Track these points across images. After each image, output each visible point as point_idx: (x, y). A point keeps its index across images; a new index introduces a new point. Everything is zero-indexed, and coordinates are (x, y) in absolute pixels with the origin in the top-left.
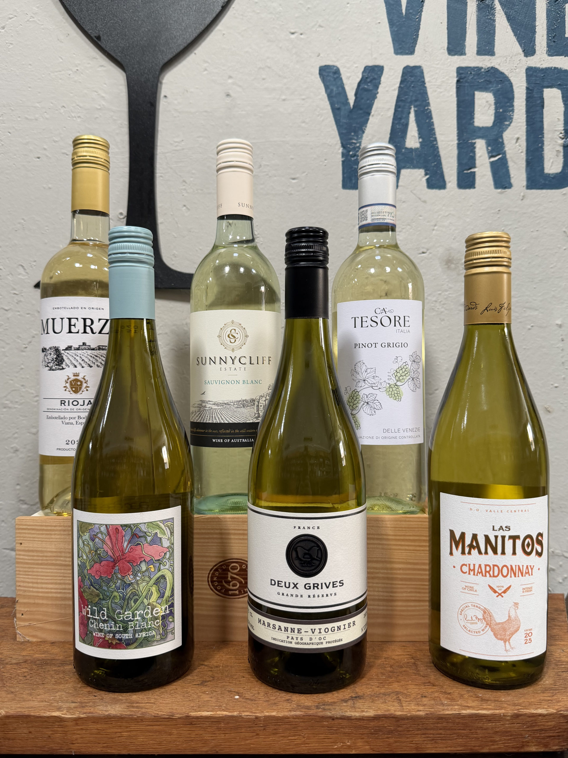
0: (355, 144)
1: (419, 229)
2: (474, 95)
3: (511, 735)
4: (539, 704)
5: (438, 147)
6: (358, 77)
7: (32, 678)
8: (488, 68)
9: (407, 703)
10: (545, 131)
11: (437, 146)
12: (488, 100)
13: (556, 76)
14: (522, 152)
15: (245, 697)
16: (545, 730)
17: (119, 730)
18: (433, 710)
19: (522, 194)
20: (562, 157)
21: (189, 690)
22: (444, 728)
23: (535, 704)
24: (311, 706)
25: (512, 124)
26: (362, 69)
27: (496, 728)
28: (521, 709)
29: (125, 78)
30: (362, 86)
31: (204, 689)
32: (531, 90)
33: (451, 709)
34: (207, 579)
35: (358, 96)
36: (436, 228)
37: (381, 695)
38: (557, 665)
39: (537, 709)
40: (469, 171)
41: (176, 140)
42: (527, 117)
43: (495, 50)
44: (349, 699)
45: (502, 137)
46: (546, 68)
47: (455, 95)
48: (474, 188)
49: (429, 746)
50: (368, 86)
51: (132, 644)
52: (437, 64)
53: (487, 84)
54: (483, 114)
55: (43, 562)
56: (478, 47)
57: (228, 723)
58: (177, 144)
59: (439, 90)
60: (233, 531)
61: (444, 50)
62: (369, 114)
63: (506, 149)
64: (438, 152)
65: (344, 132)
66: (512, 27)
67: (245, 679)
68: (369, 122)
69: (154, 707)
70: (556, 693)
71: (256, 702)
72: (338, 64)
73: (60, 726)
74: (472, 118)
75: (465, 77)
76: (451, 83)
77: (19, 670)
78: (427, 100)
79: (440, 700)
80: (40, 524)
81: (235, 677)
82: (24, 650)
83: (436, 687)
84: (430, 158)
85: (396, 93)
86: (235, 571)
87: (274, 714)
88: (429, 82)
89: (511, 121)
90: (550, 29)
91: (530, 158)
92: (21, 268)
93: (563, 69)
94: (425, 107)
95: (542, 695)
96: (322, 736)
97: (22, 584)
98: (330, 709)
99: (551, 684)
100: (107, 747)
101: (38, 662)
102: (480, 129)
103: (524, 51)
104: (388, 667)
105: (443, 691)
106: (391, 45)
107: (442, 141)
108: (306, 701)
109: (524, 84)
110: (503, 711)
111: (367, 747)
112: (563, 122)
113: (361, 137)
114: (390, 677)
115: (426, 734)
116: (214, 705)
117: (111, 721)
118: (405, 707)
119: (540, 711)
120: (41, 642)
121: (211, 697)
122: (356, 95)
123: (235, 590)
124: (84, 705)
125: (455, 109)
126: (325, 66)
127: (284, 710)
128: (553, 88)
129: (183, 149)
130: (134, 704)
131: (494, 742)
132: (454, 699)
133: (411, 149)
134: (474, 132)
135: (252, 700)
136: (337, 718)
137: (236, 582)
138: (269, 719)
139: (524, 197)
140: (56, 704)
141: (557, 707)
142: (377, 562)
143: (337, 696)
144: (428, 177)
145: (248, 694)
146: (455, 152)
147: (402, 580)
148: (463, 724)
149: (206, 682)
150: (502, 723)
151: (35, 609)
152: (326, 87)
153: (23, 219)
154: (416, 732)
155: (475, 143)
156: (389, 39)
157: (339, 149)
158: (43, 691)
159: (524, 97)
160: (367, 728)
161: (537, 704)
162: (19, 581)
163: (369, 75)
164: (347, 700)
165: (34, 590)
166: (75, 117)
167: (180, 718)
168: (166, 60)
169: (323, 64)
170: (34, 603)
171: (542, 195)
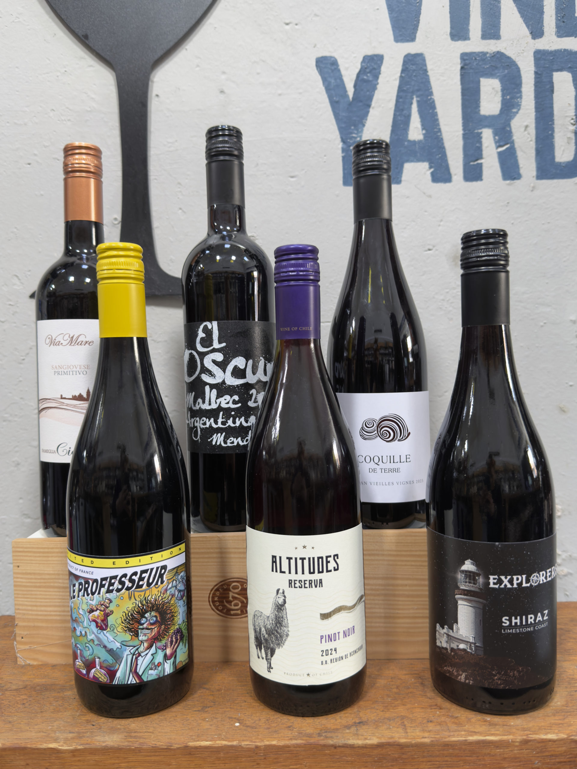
0: (356, 138)
1: (424, 225)
2: (479, 82)
3: (520, 762)
4: (549, 728)
5: (442, 139)
6: (357, 68)
7: (31, 706)
8: (494, 53)
9: (412, 729)
10: (556, 118)
11: (441, 137)
12: (494, 86)
13: (566, 58)
14: (531, 141)
15: (245, 724)
16: (556, 756)
17: (117, 761)
18: (438, 736)
19: (532, 185)
20: (574, 145)
21: (189, 717)
22: (451, 755)
23: (545, 729)
24: (313, 733)
25: (521, 112)
26: (361, 59)
27: (504, 754)
28: (530, 734)
29: (115, 77)
30: (361, 77)
31: (205, 715)
32: (540, 74)
33: (458, 735)
34: (207, 599)
35: (357, 87)
36: (442, 223)
37: (386, 721)
38: (570, 684)
39: (546, 734)
40: (476, 163)
41: (170, 140)
42: (536, 103)
43: (501, 33)
44: (353, 726)
45: (509, 125)
46: (555, 50)
47: (459, 83)
48: (481, 180)
50: (367, 76)
52: (440, 51)
53: (493, 70)
54: (489, 101)
55: (41, 584)
56: (482, 31)
57: (228, 753)
58: (170, 145)
59: (442, 78)
60: (233, 550)
61: (447, 35)
62: (369, 106)
63: (514, 138)
64: (443, 144)
65: (343, 126)
66: (518, 8)
67: (246, 703)
68: (370, 114)
69: (152, 737)
70: (568, 716)
71: (256, 730)
72: (335, 55)
73: (57, 758)
74: (478, 106)
75: (470, 63)
76: (453, 70)
77: (18, 697)
78: (430, 89)
79: (447, 725)
80: (38, 546)
81: (237, 702)
82: (24, 674)
83: (443, 711)
84: (434, 150)
85: (397, 83)
86: (236, 591)
87: (274, 743)
88: (432, 70)
89: (519, 108)
90: (559, 8)
91: (540, 146)
92: (16, 278)
93: (574, 51)
94: (428, 96)
95: (553, 717)
96: (324, 765)
97: (21, 607)
98: (332, 737)
99: (563, 706)
101: (38, 688)
102: (486, 117)
103: (531, 33)
104: (394, 688)
105: (450, 714)
106: (391, 32)
107: (447, 132)
109: (532, 69)
110: (511, 737)
112: (574, 107)
113: (362, 131)
114: (396, 699)
115: (431, 761)
116: (213, 733)
117: (108, 752)
118: (409, 734)
119: (550, 736)
120: (42, 665)
121: (211, 725)
122: (355, 86)
123: (237, 610)
124: (81, 735)
125: (460, 97)
126: (322, 57)
127: (285, 738)
128: (564, 71)
129: (177, 150)
130: (133, 734)
132: (461, 724)
133: (414, 141)
134: (481, 121)
135: (252, 728)
136: (339, 746)
137: (237, 602)
138: (269, 748)
139: (534, 188)
140: (53, 735)
141: (568, 732)
143: (340, 722)
144: (432, 170)
145: (249, 721)
146: (460, 143)
148: (469, 751)
149: (206, 707)
150: (510, 749)
151: (34, 632)
152: (324, 80)
153: (16, 228)
154: (421, 760)
155: (481, 133)
156: (389, 26)
157: (339, 145)
158: (41, 721)
159: (533, 82)
160: (370, 756)
161: (547, 728)
162: (18, 605)
163: (368, 65)
164: (351, 727)
165: (33, 613)
166: (65, 120)
167: (178, 748)
168: (156, 57)
169: (320, 55)
170: (34, 626)
171: (553, 185)
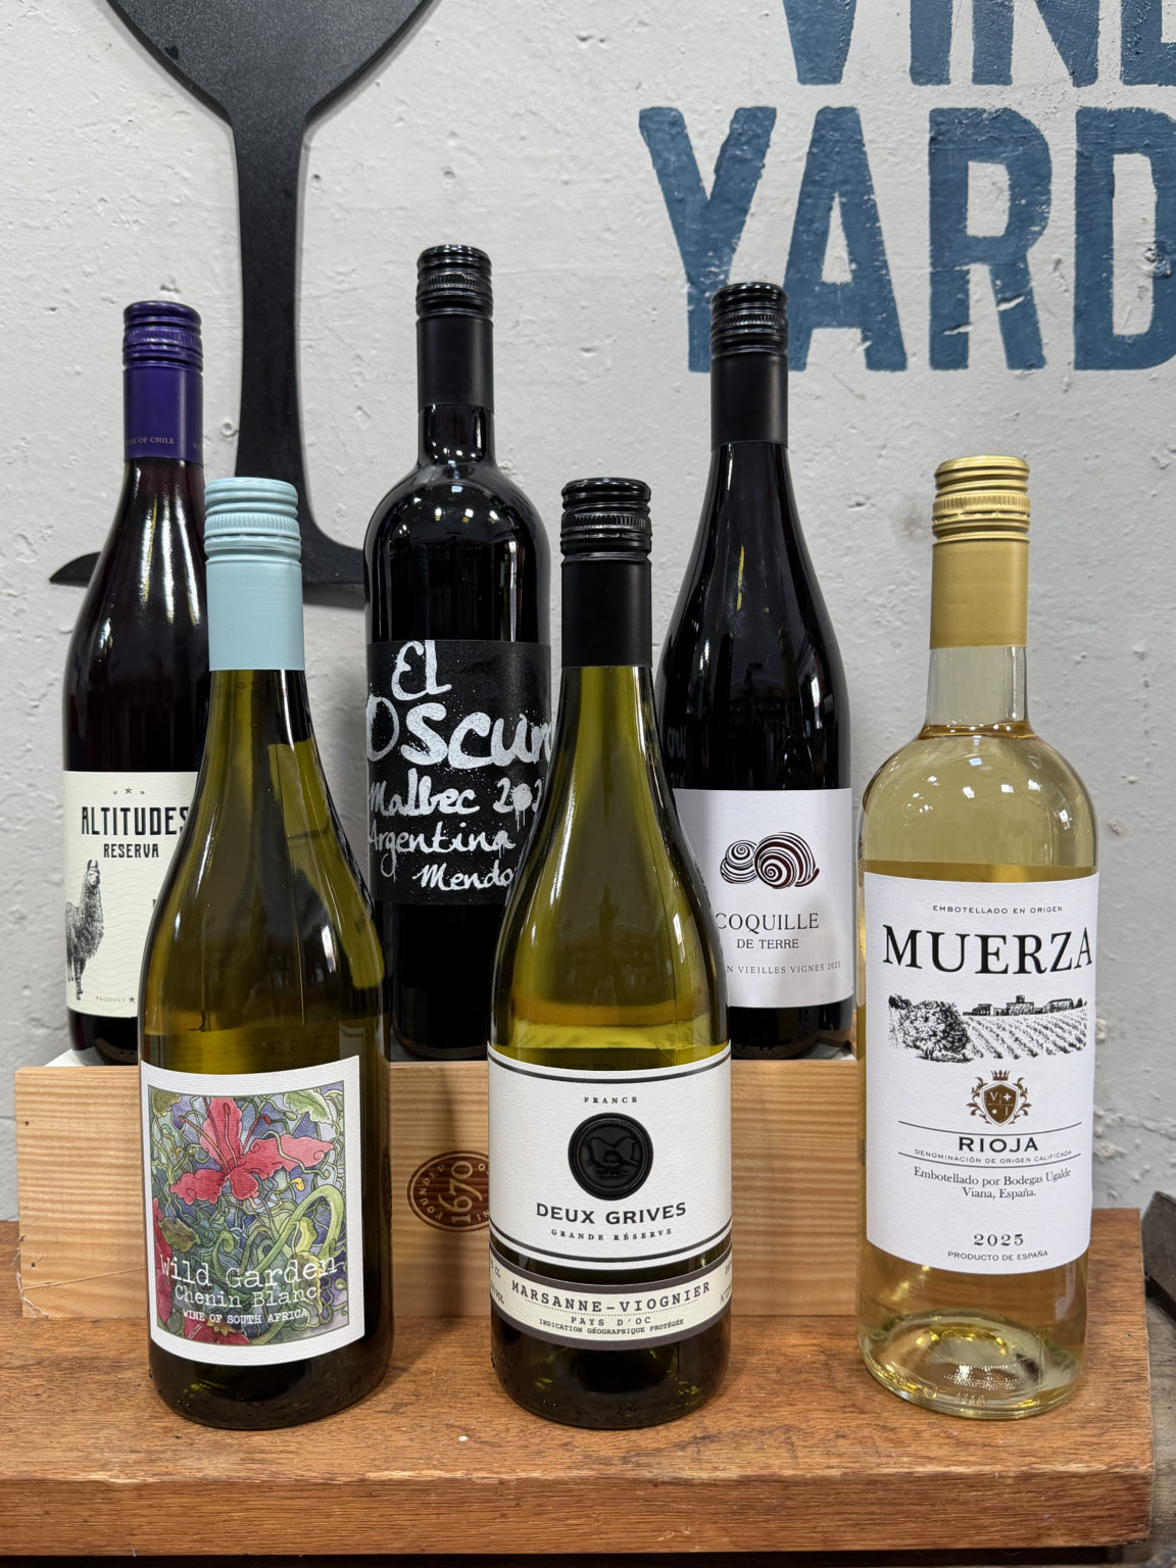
0: (717, 275)
1: (850, 455)
2: (966, 168)
3: (1015, 1515)
4: (1072, 1451)
5: (889, 282)
6: (722, 132)
7: (51, 1399)
8: (996, 111)
9: (806, 1450)
10: (1116, 246)
11: (887, 278)
12: (996, 179)
13: (1139, 126)
14: (1066, 291)
15: (479, 1437)
16: (1085, 1505)
17: (226, 1508)
18: (857, 1465)
19: (1066, 380)
20: (1151, 301)
21: (367, 1423)
22: (880, 1502)
23: (1065, 1453)
24: (612, 1458)
25: (1046, 231)
26: (731, 116)
27: (984, 1501)
28: (1035, 1463)
29: (232, 137)
30: (731, 151)
31: (399, 1421)
32: (1087, 158)
33: (895, 1463)
34: (405, 1192)
35: (722, 172)
36: (884, 452)
37: (755, 1434)
38: (1114, 1367)
39: (1067, 1462)
40: (955, 332)
41: (340, 269)
42: (1078, 215)
43: (1013, 72)
44: (690, 1443)
45: (1024, 259)
46: (1119, 110)
47: (926, 170)
48: (966, 367)
49: (849, 1536)
50: (743, 150)
51: (261, 1335)
52: (890, 104)
53: (995, 146)
54: (984, 209)
55: (73, 1159)
56: (975, 67)
57: (445, 1493)
58: (342, 277)
59: (892, 159)
60: (459, 1097)
61: (904, 72)
62: (745, 211)
63: (1033, 284)
64: (891, 291)
65: (692, 249)
66: (1048, 23)
67: (482, 1398)
68: (746, 228)
69: (296, 1460)
70: (1109, 1428)
71: (501, 1449)
72: (680, 105)
73: (106, 1501)
74: (962, 217)
75: (948, 131)
76: (917, 144)
77: (26, 1381)
78: (866, 181)
79: (874, 1443)
80: (66, 1083)
81: (462, 1395)
82: (37, 1336)
83: (867, 1416)
84: (873, 304)
85: (802, 166)
86: (465, 1177)
87: (536, 1474)
88: (872, 141)
89: (1043, 224)
90: (1129, 26)
91: (1084, 302)
92: (21, 540)
93: (1156, 113)
94: (863, 195)
95: (1080, 1431)
96: (634, 1518)
97: (30, 1205)
98: (649, 1465)
99: (1100, 1409)
100: (201, 1541)
101: (65, 1364)
102: (977, 241)
103: (1072, 74)
104: (771, 1372)
105: (881, 1424)
106: (793, 63)
107: (900, 268)
108: (604, 1447)
109: (1073, 146)
110: (999, 1468)
111: (726, 1539)
112: (1154, 227)
113: (729, 262)
114: (775, 1394)
115: (842, 1513)
116: (416, 1456)
117: (208, 1490)
118: (800, 1460)
119: (1073, 1467)
120: (71, 1319)
121: (411, 1439)
122: (717, 170)
123: (465, 1214)
124: (154, 1457)
125: (928, 199)
126: (653, 109)
127: (558, 1466)
128: (1135, 152)
129: (355, 289)
130: (256, 1455)
131: (980, 1528)
132: (902, 1442)
133: (834, 285)
134: (967, 248)
135: (493, 1445)
136: (664, 1483)
137: (465, 1198)
138: (525, 1484)
139: (1069, 384)
140: (98, 1456)
141: (1107, 1459)
142: (753, 1156)
143: (665, 1437)
144: (868, 343)
145: (486, 1432)
146: (925, 291)
147: (803, 1191)
148: (917, 1494)
149: (402, 1405)
150: (996, 1491)
151: (57, 1255)
152: (656, 155)
153: (24, 439)
154: (824, 1510)
155: (968, 272)
156: (789, 50)
157: (682, 287)
158: (74, 1428)
159: (1072, 172)
160: (725, 1502)
161: (1068, 1451)
162: (24, 1199)
163: (745, 127)
164: (686, 1445)
165: (56, 1216)
166: (128, 222)
167: (347, 1484)
168: (317, 99)
169: (649, 105)
170: (57, 1243)
171: (1109, 381)
